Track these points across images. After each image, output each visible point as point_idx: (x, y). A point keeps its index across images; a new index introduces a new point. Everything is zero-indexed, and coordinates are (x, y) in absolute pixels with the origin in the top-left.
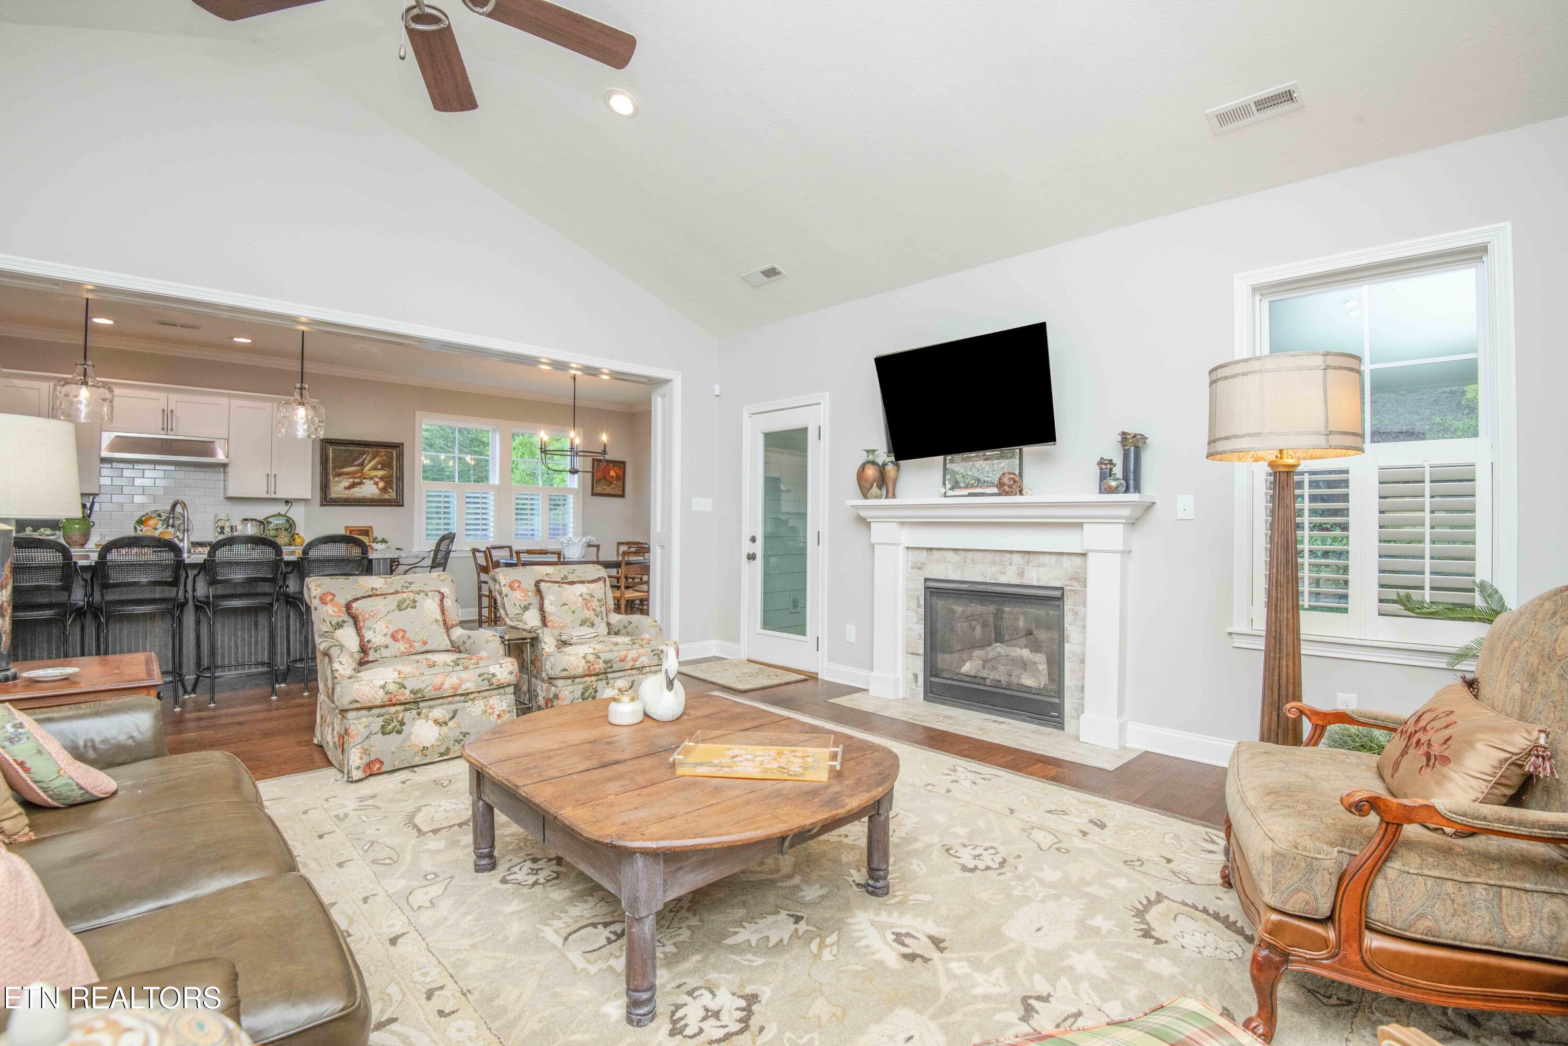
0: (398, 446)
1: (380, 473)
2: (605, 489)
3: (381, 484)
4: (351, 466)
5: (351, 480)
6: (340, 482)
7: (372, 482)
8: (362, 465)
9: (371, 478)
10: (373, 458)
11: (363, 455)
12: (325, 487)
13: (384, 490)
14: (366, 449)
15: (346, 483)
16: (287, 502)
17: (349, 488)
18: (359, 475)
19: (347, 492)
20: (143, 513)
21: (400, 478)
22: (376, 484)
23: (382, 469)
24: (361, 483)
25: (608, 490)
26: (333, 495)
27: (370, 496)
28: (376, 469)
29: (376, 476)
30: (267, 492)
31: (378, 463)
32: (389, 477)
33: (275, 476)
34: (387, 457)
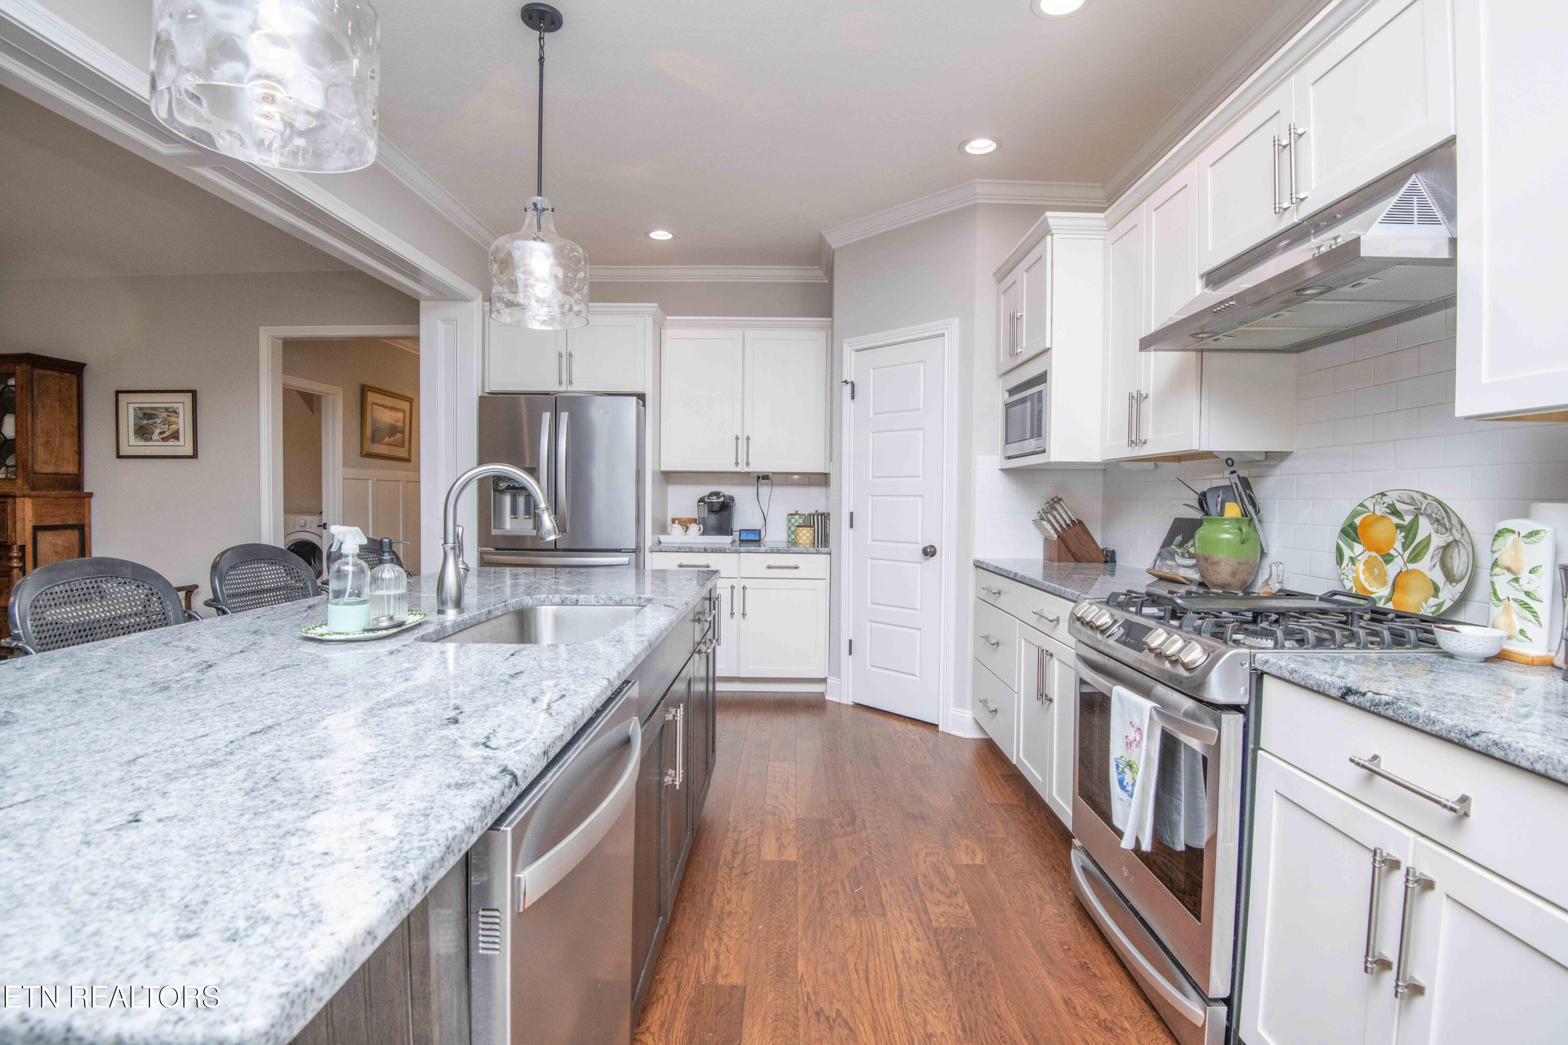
20: (1354, 504)
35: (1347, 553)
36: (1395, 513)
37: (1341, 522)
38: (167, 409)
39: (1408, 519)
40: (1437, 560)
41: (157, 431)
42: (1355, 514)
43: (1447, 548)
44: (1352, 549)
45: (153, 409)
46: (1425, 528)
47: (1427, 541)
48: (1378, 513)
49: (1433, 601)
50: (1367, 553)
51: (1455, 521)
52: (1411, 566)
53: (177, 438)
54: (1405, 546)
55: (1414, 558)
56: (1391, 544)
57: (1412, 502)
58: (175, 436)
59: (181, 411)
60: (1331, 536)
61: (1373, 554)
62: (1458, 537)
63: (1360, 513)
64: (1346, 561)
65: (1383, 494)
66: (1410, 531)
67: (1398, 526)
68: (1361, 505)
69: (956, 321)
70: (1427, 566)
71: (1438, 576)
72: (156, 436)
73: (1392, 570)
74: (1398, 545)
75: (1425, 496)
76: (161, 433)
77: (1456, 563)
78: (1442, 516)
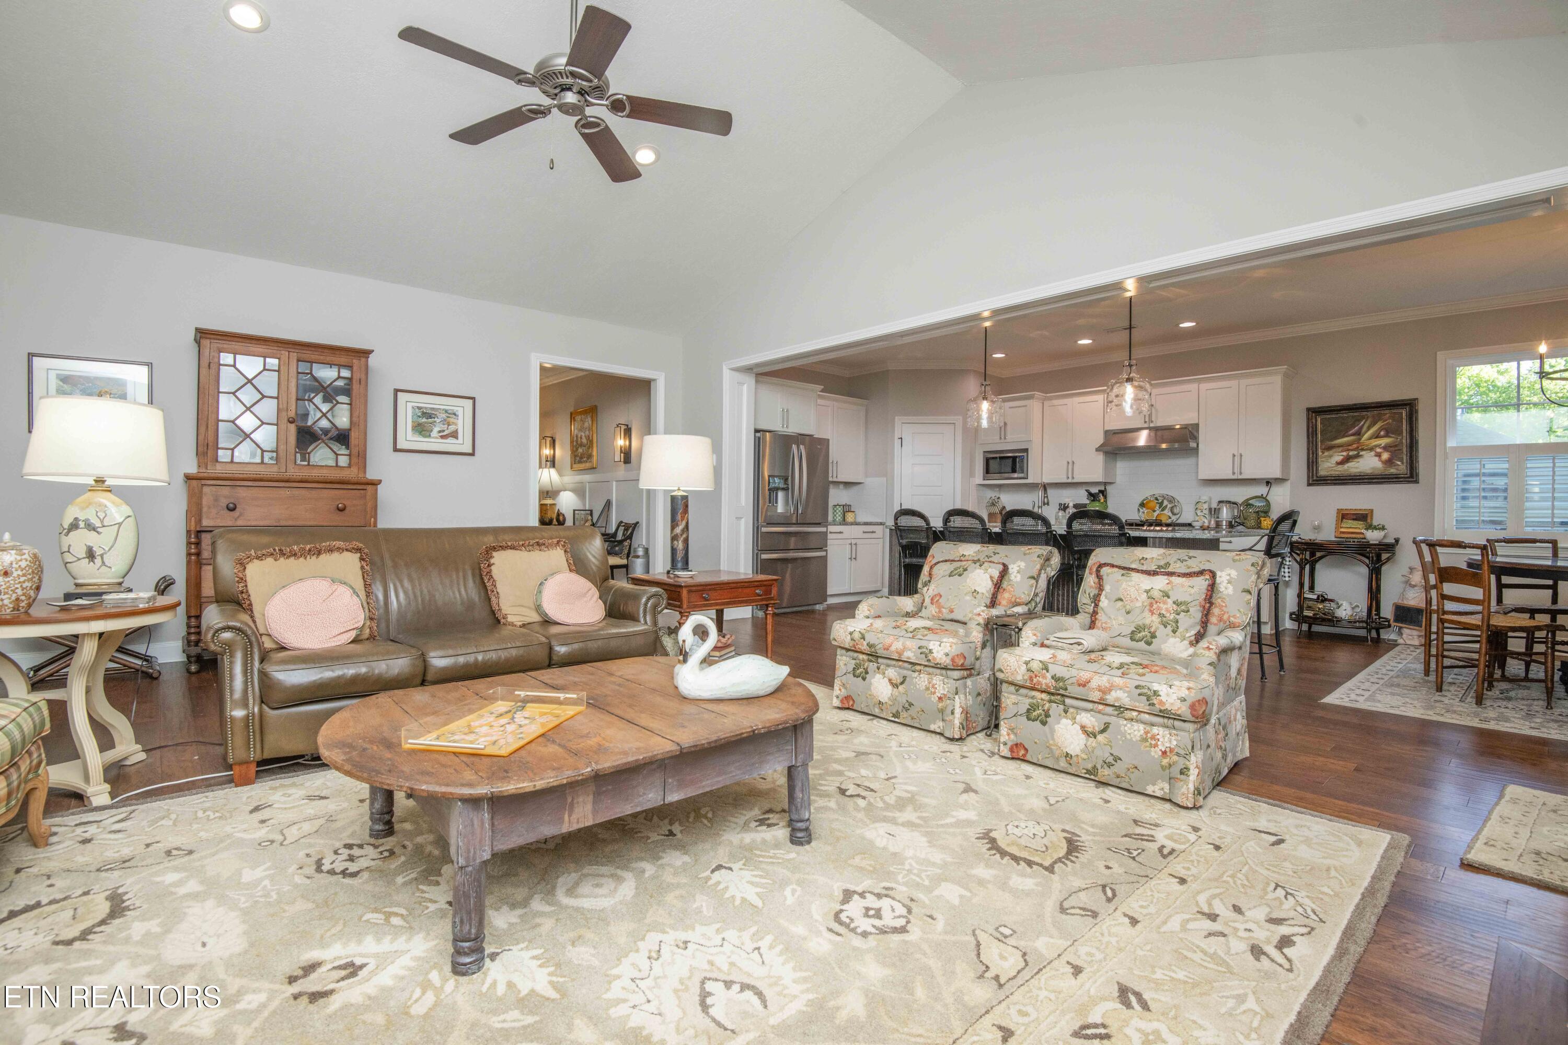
0: (1410, 406)
1: (1384, 442)
3: (1385, 456)
4: (1344, 436)
6: (1331, 456)
7: (1373, 453)
8: (1359, 433)
9: (1371, 449)
10: (1373, 424)
11: (1360, 421)
12: (1312, 463)
13: (1389, 462)
14: (1364, 413)
15: (1338, 458)
16: (1268, 483)
17: (1341, 463)
18: (1355, 446)
19: (1340, 468)
20: (1144, 497)
21: (1413, 445)
22: (1379, 455)
23: (1386, 436)
24: (1358, 456)
26: (1322, 473)
27: (1369, 472)
28: (1377, 436)
29: (1378, 446)
30: (1234, 473)
31: (1381, 429)
32: (1396, 446)
33: (1241, 456)
34: (1394, 420)
36: (1157, 499)
37: (1139, 502)
38: (446, 411)
39: (1161, 501)
40: (1170, 510)
41: (436, 429)
42: (1144, 500)
43: (1172, 508)
44: (1143, 508)
45: (433, 409)
46: (1166, 503)
47: (1167, 506)
48: (1152, 500)
49: (1170, 520)
50: (1148, 509)
51: (1176, 501)
52: (1162, 512)
53: (456, 438)
54: (1160, 508)
55: (1163, 510)
56: (1155, 507)
57: (1164, 497)
58: (454, 435)
59: (460, 413)
60: (1137, 506)
61: (1150, 509)
62: (1177, 504)
63: (1146, 500)
64: (1141, 511)
65: (1155, 495)
66: (1161, 504)
67: (1158, 503)
68: (1147, 498)
69: (961, 418)
70: (1167, 512)
71: (1170, 514)
72: (435, 433)
73: (1155, 514)
74: (1158, 508)
75: (1168, 495)
76: (440, 432)
77: (1176, 511)
78: (1172, 500)
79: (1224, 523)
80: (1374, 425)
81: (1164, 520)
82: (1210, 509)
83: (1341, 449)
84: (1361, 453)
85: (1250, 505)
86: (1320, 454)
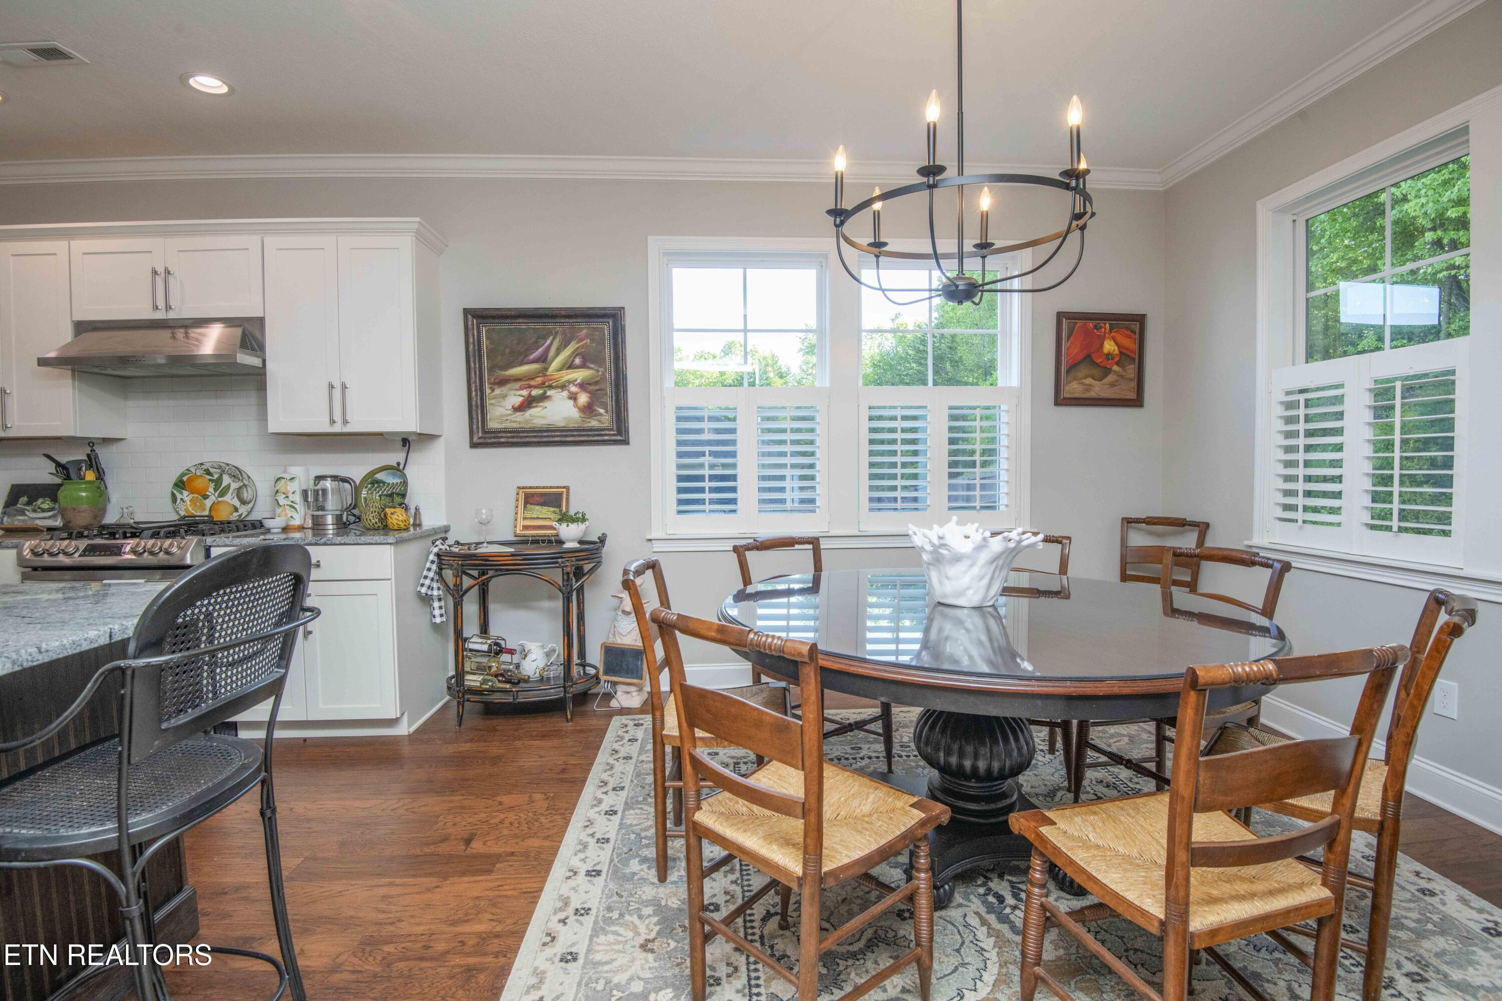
0: (614, 316)
1: (580, 375)
2: (1089, 388)
3: (583, 399)
4: (522, 364)
5: (525, 393)
6: (504, 397)
7: (565, 394)
8: (543, 359)
9: (563, 387)
10: (564, 344)
11: (545, 338)
12: (476, 408)
13: (588, 410)
14: (551, 325)
15: (515, 398)
16: (405, 442)
17: (520, 408)
18: (539, 380)
19: (519, 416)
20: (183, 470)
21: (620, 383)
22: (573, 397)
23: (583, 366)
24: (544, 398)
25: (1098, 389)
26: (492, 425)
27: (561, 424)
28: (571, 366)
29: (570, 382)
30: (334, 422)
31: (575, 354)
32: (596, 383)
33: (344, 387)
34: (592, 340)
35: (179, 496)
36: (208, 473)
37: (174, 479)
39: (216, 476)
40: (234, 494)
42: (183, 475)
43: (239, 491)
44: (182, 494)
46: (226, 480)
47: (228, 486)
48: (198, 474)
49: (235, 514)
50: (191, 496)
51: (245, 476)
52: (220, 499)
54: (215, 490)
55: (222, 494)
56: (207, 489)
57: (220, 467)
60: (169, 488)
61: (195, 495)
62: (246, 483)
63: (187, 474)
64: (179, 500)
65: (202, 464)
66: (218, 482)
67: (210, 480)
68: (188, 470)
70: (230, 498)
71: (236, 503)
73: (208, 503)
74: (211, 490)
75: (228, 465)
77: (246, 495)
78: (237, 474)
79: (330, 519)
80: (566, 346)
81: (223, 514)
82: (305, 493)
83: (518, 385)
84: (549, 393)
85: (378, 482)
86: (488, 391)
